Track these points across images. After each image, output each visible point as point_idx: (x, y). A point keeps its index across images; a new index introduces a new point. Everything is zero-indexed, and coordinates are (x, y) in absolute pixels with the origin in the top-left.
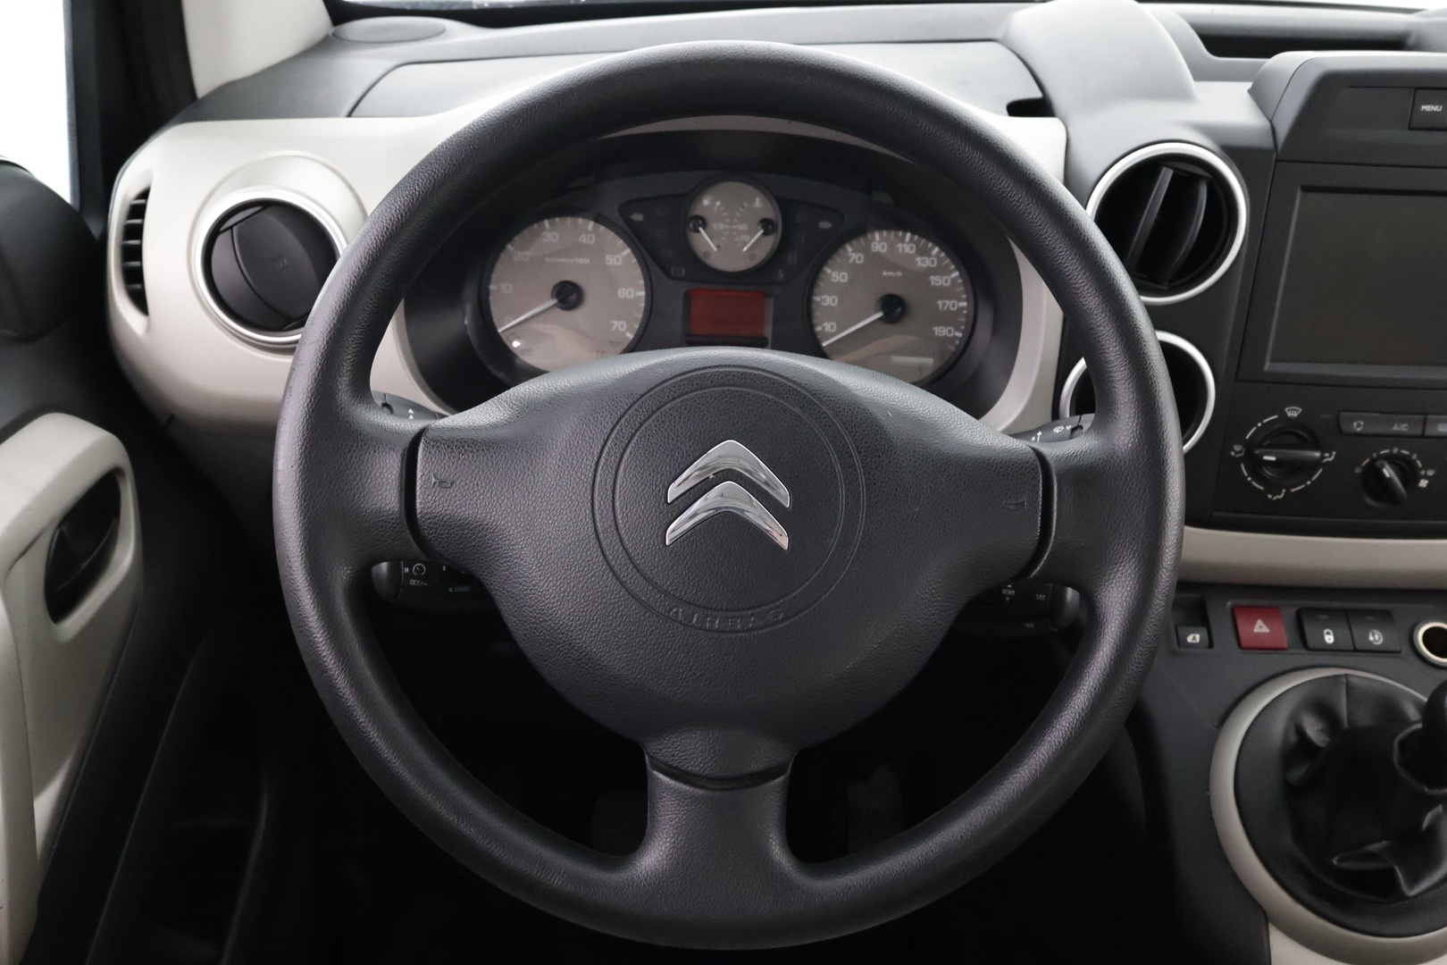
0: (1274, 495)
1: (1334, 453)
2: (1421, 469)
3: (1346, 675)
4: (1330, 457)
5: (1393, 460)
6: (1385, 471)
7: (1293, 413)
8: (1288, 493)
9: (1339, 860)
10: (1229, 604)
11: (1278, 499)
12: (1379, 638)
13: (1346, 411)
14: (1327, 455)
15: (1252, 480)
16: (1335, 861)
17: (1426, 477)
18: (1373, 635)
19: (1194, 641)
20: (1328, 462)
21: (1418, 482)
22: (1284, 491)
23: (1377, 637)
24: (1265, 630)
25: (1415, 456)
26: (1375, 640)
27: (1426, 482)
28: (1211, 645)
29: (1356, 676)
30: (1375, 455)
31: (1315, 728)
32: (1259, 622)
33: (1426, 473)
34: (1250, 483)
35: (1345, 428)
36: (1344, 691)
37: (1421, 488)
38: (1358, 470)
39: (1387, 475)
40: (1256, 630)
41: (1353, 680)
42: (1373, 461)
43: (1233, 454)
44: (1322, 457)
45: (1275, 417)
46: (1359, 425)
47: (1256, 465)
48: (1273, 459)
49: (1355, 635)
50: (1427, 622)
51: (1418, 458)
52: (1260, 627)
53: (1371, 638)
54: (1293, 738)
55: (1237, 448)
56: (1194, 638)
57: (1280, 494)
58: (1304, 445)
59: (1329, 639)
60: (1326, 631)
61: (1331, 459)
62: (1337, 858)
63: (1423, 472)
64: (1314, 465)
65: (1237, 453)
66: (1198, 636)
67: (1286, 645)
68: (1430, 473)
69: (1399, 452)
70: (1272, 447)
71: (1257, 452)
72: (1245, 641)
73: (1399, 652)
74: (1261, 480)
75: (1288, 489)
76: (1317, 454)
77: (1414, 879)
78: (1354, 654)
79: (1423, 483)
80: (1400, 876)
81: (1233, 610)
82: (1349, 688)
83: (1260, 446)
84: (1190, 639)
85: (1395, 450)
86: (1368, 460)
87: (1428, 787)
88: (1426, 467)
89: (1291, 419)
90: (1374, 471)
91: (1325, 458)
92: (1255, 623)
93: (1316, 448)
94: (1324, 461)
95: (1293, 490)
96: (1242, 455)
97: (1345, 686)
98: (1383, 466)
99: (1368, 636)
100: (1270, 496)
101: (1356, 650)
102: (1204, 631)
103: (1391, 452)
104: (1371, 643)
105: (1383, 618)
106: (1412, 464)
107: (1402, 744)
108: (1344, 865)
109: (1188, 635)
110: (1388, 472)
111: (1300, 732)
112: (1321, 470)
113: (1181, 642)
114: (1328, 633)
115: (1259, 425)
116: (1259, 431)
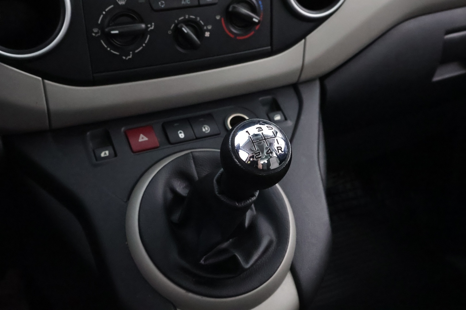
0: (126, 57)
1: (153, 24)
2: (204, 26)
3: (191, 152)
4: (151, 26)
5: (189, 23)
6: (184, 29)
7: (122, 2)
8: (134, 54)
9: (205, 261)
10: (123, 129)
11: (129, 59)
12: (208, 129)
14: (149, 26)
15: (111, 49)
16: (202, 262)
17: (207, 30)
18: (205, 128)
19: (106, 155)
20: (151, 30)
21: (204, 34)
22: (131, 53)
23: (206, 129)
24: (146, 139)
25: (198, 19)
26: (206, 131)
27: (209, 33)
28: (116, 155)
29: (196, 152)
30: (176, 21)
31: (182, 187)
32: (142, 136)
33: (207, 28)
34: (109, 51)
35: (155, 8)
36: (192, 161)
37: (207, 37)
38: (170, 32)
39: (186, 31)
40: (140, 140)
41: (196, 154)
42: (176, 25)
43: (94, 34)
44: (147, 28)
45: (112, 6)
46: (162, 4)
47: (108, 37)
48: (117, 32)
49: (195, 131)
50: (230, 115)
51: (200, 19)
52: (143, 138)
53: (204, 130)
54: (170, 196)
55: (95, 30)
56: (105, 154)
57: (130, 56)
58: (134, 21)
59: (182, 135)
60: (179, 132)
61: (152, 28)
62: (203, 259)
63: (205, 28)
64: (143, 33)
65: (96, 33)
66: (107, 152)
67: (159, 145)
68: (210, 27)
69: (189, 17)
70: (115, 26)
71: (107, 30)
72: (135, 148)
73: (219, 134)
74: (115, 48)
75: (133, 51)
76: (143, 26)
77: (248, 257)
78: (196, 140)
79: (207, 34)
80: (239, 258)
81: (125, 133)
82: (194, 158)
83: (108, 26)
84: (103, 155)
85: (187, 17)
86: (173, 25)
87: (237, 203)
88: (206, 25)
89: (122, 6)
90: (178, 31)
91: (149, 27)
92: (139, 136)
93: (142, 22)
94: (149, 29)
95: (137, 51)
96: (99, 34)
97: (192, 158)
98: (182, 27)
99: (202, 129)
100: (124, 58)
101: (197, 138)
102: (111, 148)
103: (185, 18)
104: (204, 132)
105: (208, 119)
106: (198, 23)
107: (218, 181)
108: (207, 262)
109: (101, 152)
110: (185, 30)
111: (173, 191)
112: (148, 36)
113: (98, 158)
114: (181, 133)
115: (104, 13)
116: (105, 16)
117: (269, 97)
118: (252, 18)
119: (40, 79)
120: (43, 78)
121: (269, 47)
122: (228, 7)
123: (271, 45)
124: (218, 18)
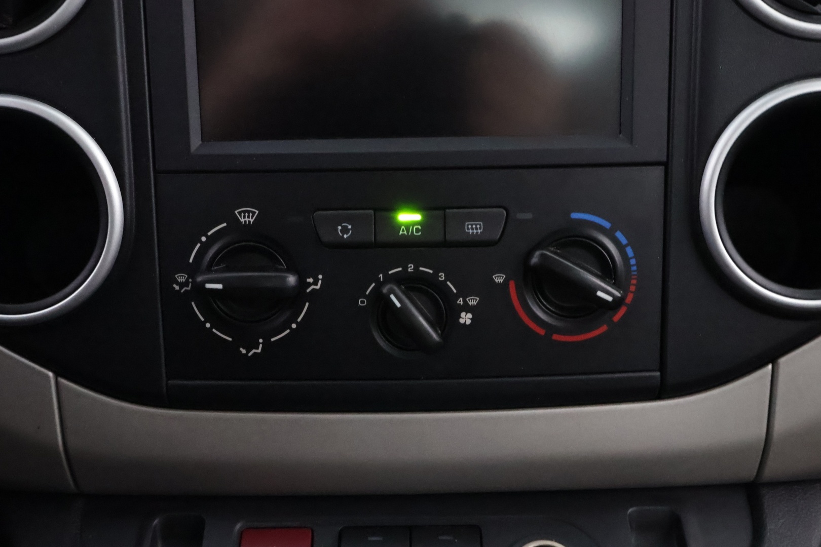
0: (249, 350)
1: (321, 277)
2: (457, 296)
4: (315, 283)
5: (410, 284)
6: (394, 298)
7: (247, 217)
8: (268, 345)
10: (238, 526)
11: (256, 355)
13: (319, 210)
14: (310, 280)
15: (212, 327)
17: (467, 308)
20: (313, 291)
21: (458, 316)
22: (260, 341)
25: (442, 276)
27: (470, 315)
30: (382, 277)
33: (466, 301)
34: (211, 332)
35: (326, 237)
37: (464, 326)
38: (361, 301)
39: (400, 305)
42: (379, 287)
43: (177, 288)
44: (303, 284)
45: (224, 225)
46: (345, 230)
47: (199, 296)
48: (218, 286)
55: (181, 278)
57: (257, 348)
61: (318, 286)
63: (460, 301)
64: (296, 296)
65: (182, 285)
68: (473, 301)
69: (416, 270)
71: (200, 280)
75: (266, 338)
76: (292, 280)
79: (466, 318)
81: (241, 534)
85: (411, 268)
86: (372, 287)
88: (464, 293)
89: (247, 226)
90: (380, 301)
91: (309, 285)
93: (291, 269)
94: (307, 289)
95: (274, 339)
98: (390, 292)
100: (244, 351)
103: (405, 271)
105: (466, 537)
106: (442, 288)
112: (307, 304)
115: (204, 239)
116: (205, 248)
117: (661, 509)
118: (594, 289)
119: (51, 374)
120: (57, 374)
121: (658, 374)
122: (530, 254)
123: (662, 368)
124: (499, 279)
